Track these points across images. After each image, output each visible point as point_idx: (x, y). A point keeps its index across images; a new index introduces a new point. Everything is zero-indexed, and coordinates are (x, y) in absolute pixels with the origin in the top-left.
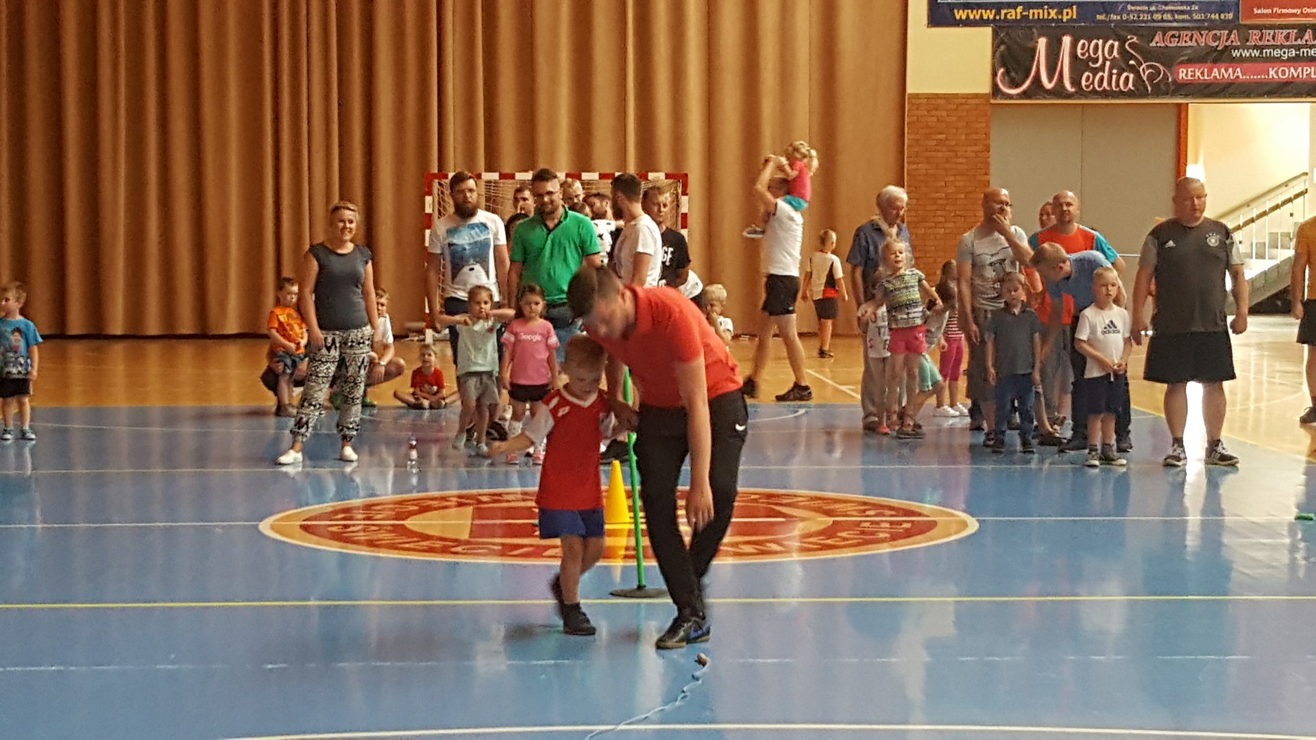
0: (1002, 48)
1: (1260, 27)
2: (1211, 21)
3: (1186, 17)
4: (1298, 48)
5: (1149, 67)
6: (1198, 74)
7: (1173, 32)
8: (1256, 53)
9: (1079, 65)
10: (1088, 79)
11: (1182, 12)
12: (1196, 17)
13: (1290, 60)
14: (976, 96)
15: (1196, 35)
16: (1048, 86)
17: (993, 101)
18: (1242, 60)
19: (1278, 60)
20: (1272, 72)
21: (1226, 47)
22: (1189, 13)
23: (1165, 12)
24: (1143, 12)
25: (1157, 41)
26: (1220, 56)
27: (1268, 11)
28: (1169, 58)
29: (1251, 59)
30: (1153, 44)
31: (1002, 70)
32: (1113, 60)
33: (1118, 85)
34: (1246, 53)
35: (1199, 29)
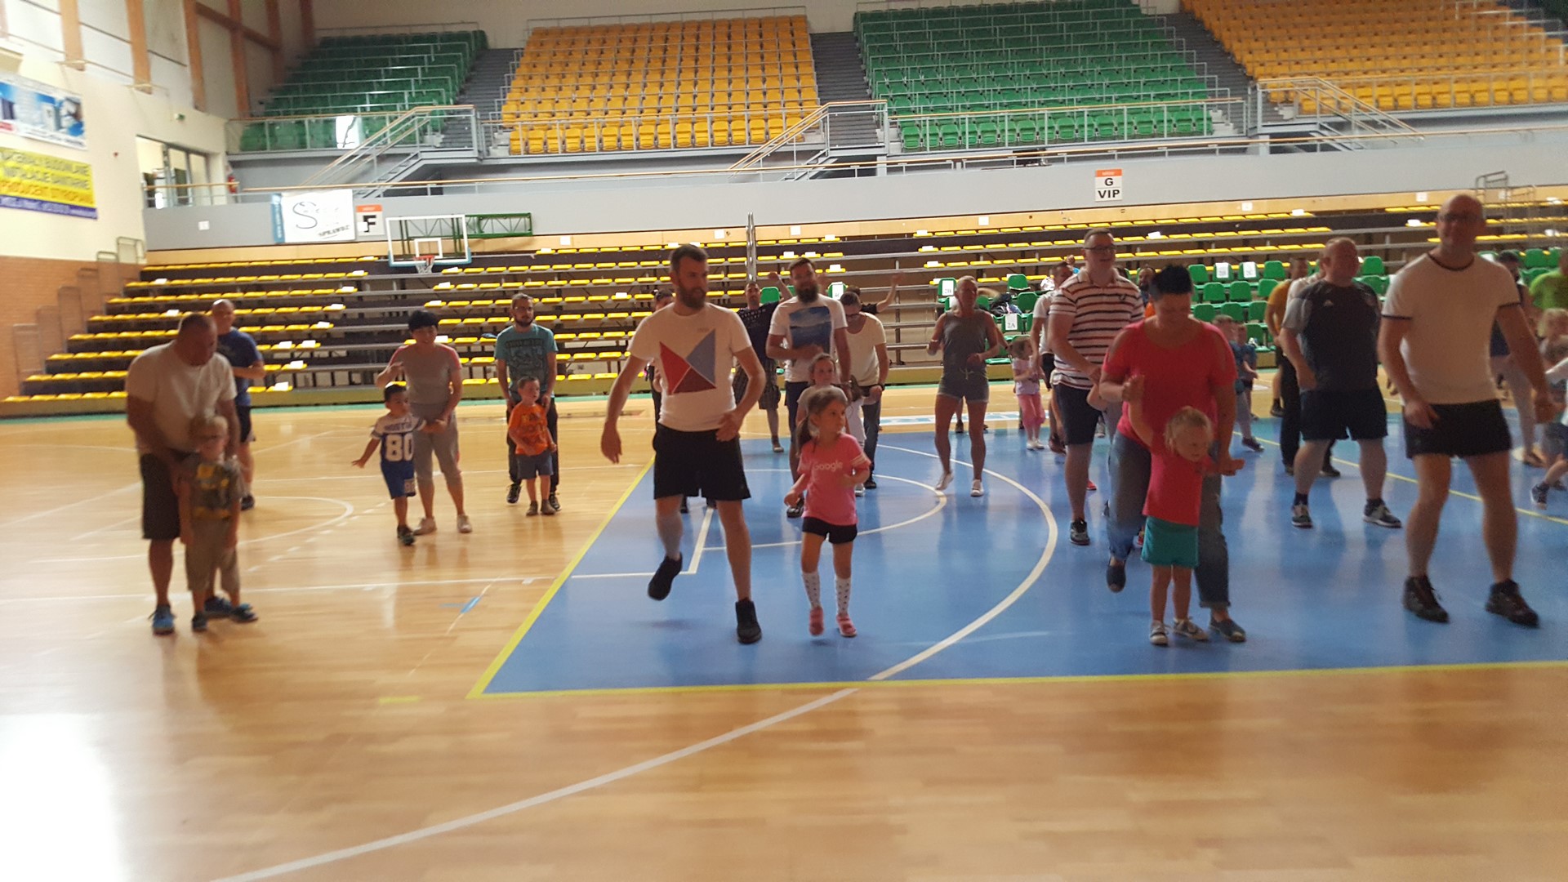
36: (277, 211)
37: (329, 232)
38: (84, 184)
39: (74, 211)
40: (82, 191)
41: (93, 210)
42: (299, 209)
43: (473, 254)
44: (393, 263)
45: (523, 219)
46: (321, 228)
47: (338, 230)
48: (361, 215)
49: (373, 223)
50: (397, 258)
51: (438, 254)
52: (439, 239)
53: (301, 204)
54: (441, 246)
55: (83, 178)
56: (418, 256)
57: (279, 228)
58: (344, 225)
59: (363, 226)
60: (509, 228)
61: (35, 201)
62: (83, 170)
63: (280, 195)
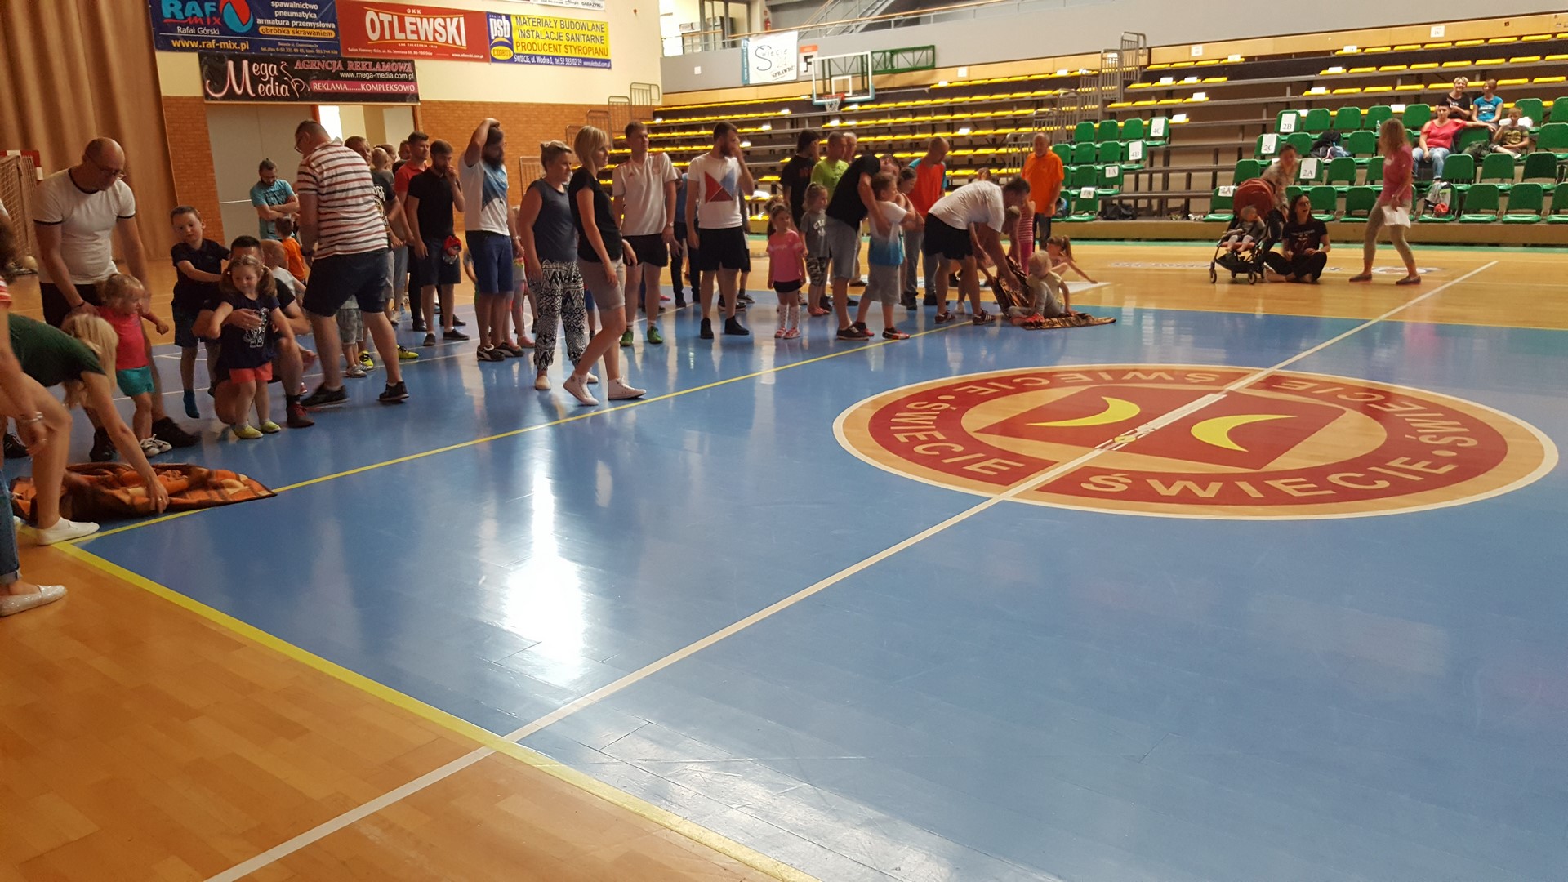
0: (206, 67)
1: (353, 60)
2: (326, 54)
3: (312, 51)
4: (374, 73)
5: (296, 82)
6: (323, 86)
7: (305, 61)
8: (353, 75)
9: (255, 80)
10: (262, 87)
11: (309, 48)
12: (318, 51)
13: (371, 80)
14: (195, 98)
15: (319, 61)
16: (239, 92)
17: (206, 102)
18: (345, 79)
19: (365, 80)
20: (363, 87)
21: (336, 71)
22: (315, 49)
23: (299, 48)
24: (288, 47)
25: (298, 66)
26: (335, 77)
27: (356, 50)
28: (306, 76)
29: (350, 79)
30: (296, 68)
31: (208, 81)
32: (275, 77)
33: (279, 93)
34: (347, 75)
35: (321, 60)
36: (745, 55)
37: (779, 73)
38: (600, 40)
39: (585, 63)
40: (598, 45)
41: (608, 61)
42: (760, 53)
43: (876, 90)
44: (816, 102)
45: (925, 52)
46: (774, 69)
47: (786, 71)
48: (802, 56)
49: (810, 63)
50: (820, 96)
51: (848, 92)
52: (849, 77)
53: (761, 47)
54: (852, 84)
55: (598, 34)
56: (833, 94)
57: (746, 70)
58: (790, 66)
59: (803, 66)
60: (912, 64)
61: (548, 57)
62: (600, 27)
63: (748, 40)
